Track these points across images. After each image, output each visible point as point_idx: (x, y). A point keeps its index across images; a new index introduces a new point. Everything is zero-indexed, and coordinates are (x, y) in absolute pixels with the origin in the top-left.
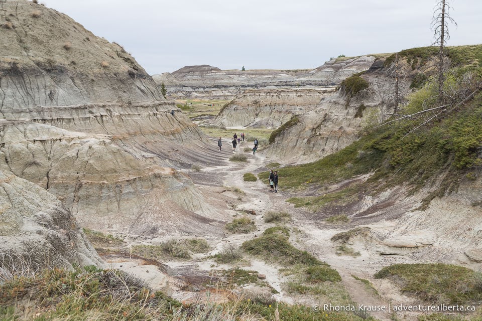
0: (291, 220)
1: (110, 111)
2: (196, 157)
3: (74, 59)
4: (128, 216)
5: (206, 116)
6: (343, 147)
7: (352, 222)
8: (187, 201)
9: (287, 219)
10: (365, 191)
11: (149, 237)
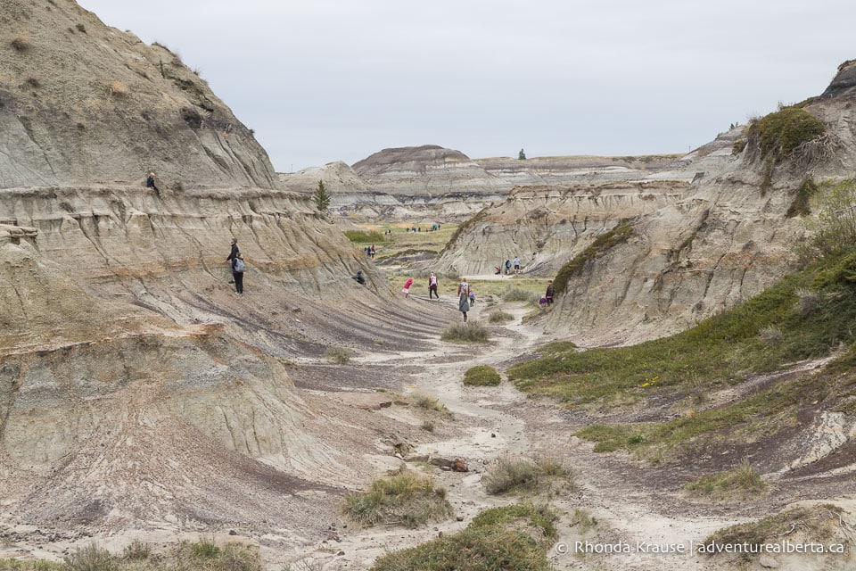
0: (573, 488)
1: (121, 205)
2: (349, 329)
3: (36, 75)
4: (25, 467)
5: (419, 254)
6: (755, 293)
7: (775, 493)
8: (233, 423)
9: (558, 483)
10: (821, 398)
11: (69, 534)
